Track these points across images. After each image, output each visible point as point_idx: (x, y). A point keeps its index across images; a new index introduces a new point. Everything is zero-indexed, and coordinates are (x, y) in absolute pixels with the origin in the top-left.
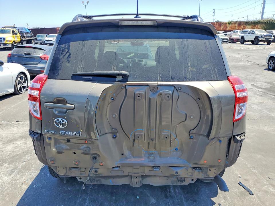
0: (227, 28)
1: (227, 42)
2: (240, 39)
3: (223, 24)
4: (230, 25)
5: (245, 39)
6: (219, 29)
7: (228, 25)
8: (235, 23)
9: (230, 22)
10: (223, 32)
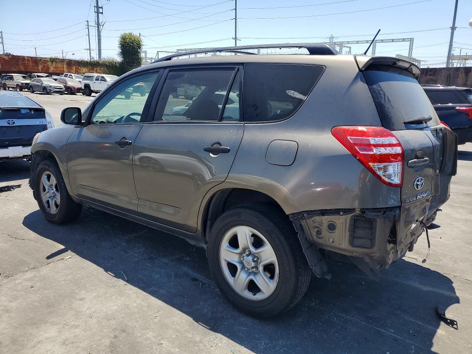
0: (48, 68)
1: (61, 93)
2: (83, 88)
3: (41, 60)
4: (54, 63)
5: (92, 89)
6: (35, 69)
7: (50, 64)
8: (62, 61)
9: (53, 59)
10: (47, 75)
